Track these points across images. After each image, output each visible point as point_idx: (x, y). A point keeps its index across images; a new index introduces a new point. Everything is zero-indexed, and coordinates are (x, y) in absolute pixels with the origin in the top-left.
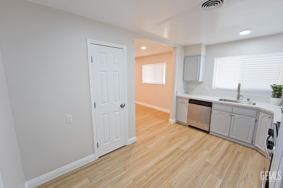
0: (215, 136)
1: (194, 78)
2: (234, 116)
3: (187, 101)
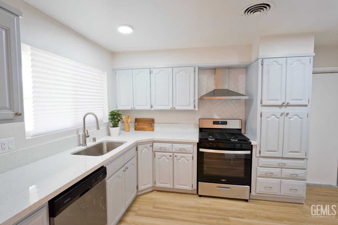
2: (127, 168)
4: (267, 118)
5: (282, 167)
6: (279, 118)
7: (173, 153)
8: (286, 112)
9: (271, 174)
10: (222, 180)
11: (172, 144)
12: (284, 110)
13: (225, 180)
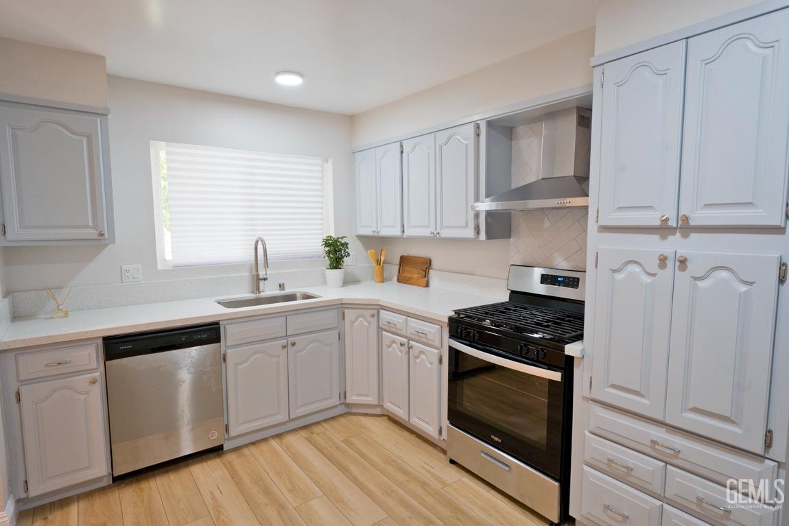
0: (246, 446)
1: (88, 227)
2: (293, 344)
3: (91, 357)
4: (614, 271)
5: (669, 459)
6: (654, 275)
7: (409, 339)
8: (682, 252)
9: (625, 470)
10: (492, 437)
11: (405, 317)
12: (675, 245)
13: (500, 441)
